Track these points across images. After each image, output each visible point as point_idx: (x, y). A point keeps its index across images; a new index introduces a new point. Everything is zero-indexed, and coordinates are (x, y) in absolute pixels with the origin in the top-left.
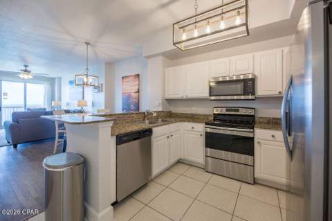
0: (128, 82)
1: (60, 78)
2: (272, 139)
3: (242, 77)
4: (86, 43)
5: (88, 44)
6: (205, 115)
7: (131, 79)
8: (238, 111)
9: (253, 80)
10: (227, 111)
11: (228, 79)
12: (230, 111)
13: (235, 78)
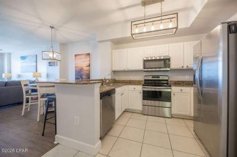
0: (80, 58)
1: (10, 54)
2: (180, 91)
3: (162, 58)
4: (51, 27)
5: (52, 27)
6: (139, 81)
7: (83, 56)
8: (159, 77)
9: (169, 59)
10: (153, 77)
11: (154, 58)
12: (154, 77)
13: (158, 58)
